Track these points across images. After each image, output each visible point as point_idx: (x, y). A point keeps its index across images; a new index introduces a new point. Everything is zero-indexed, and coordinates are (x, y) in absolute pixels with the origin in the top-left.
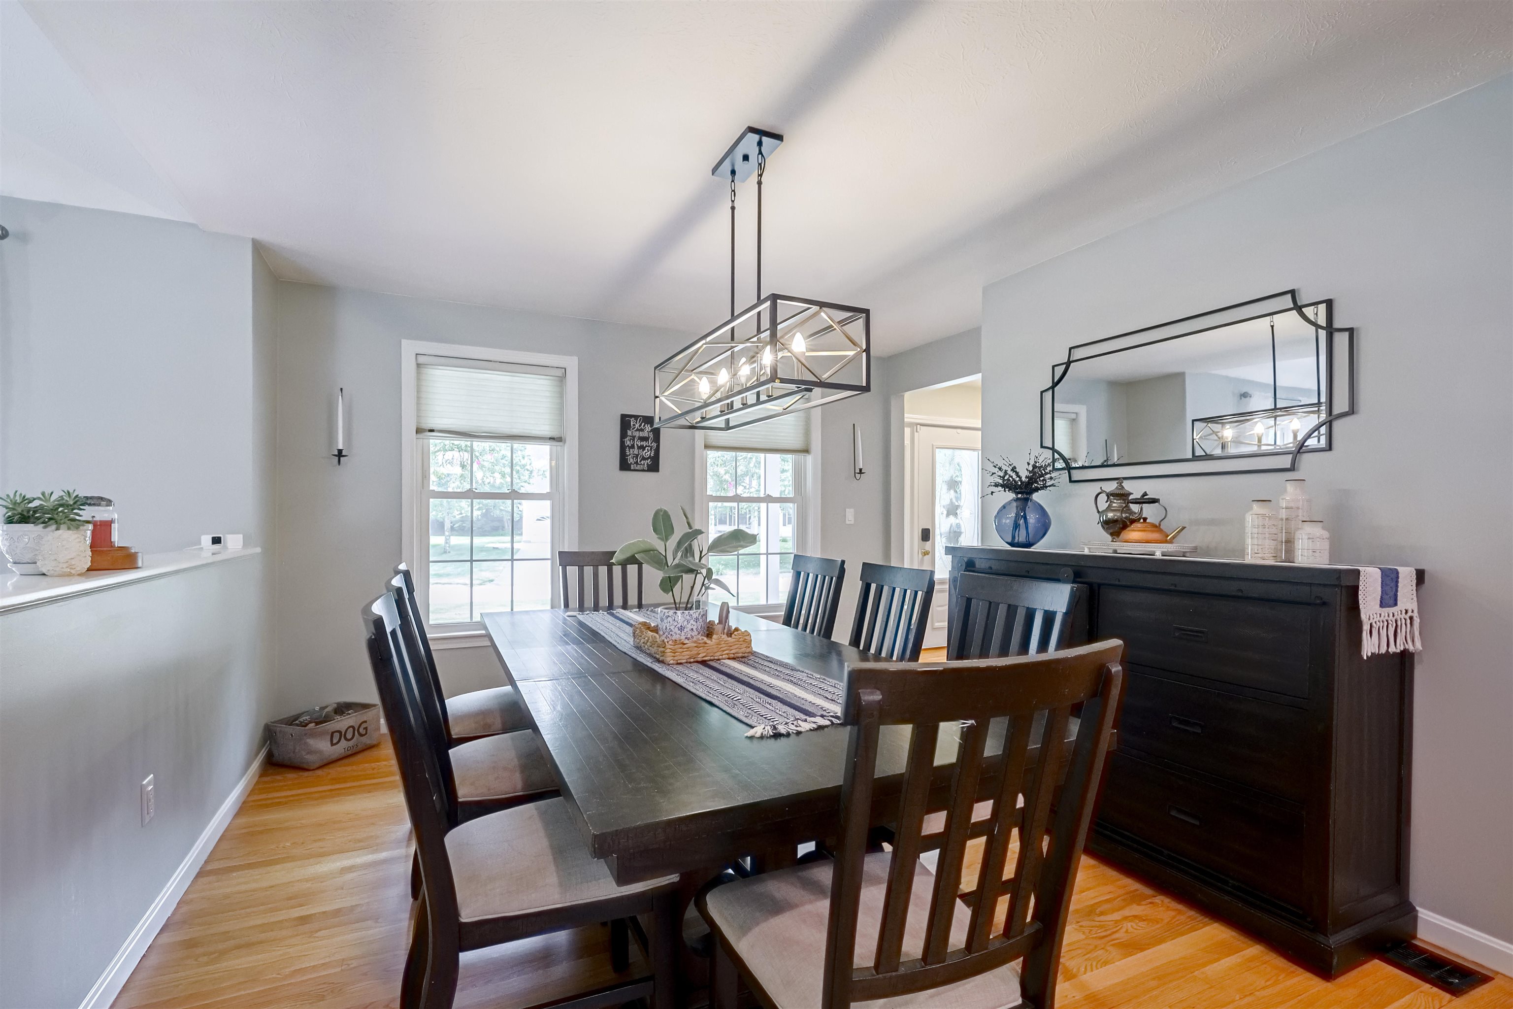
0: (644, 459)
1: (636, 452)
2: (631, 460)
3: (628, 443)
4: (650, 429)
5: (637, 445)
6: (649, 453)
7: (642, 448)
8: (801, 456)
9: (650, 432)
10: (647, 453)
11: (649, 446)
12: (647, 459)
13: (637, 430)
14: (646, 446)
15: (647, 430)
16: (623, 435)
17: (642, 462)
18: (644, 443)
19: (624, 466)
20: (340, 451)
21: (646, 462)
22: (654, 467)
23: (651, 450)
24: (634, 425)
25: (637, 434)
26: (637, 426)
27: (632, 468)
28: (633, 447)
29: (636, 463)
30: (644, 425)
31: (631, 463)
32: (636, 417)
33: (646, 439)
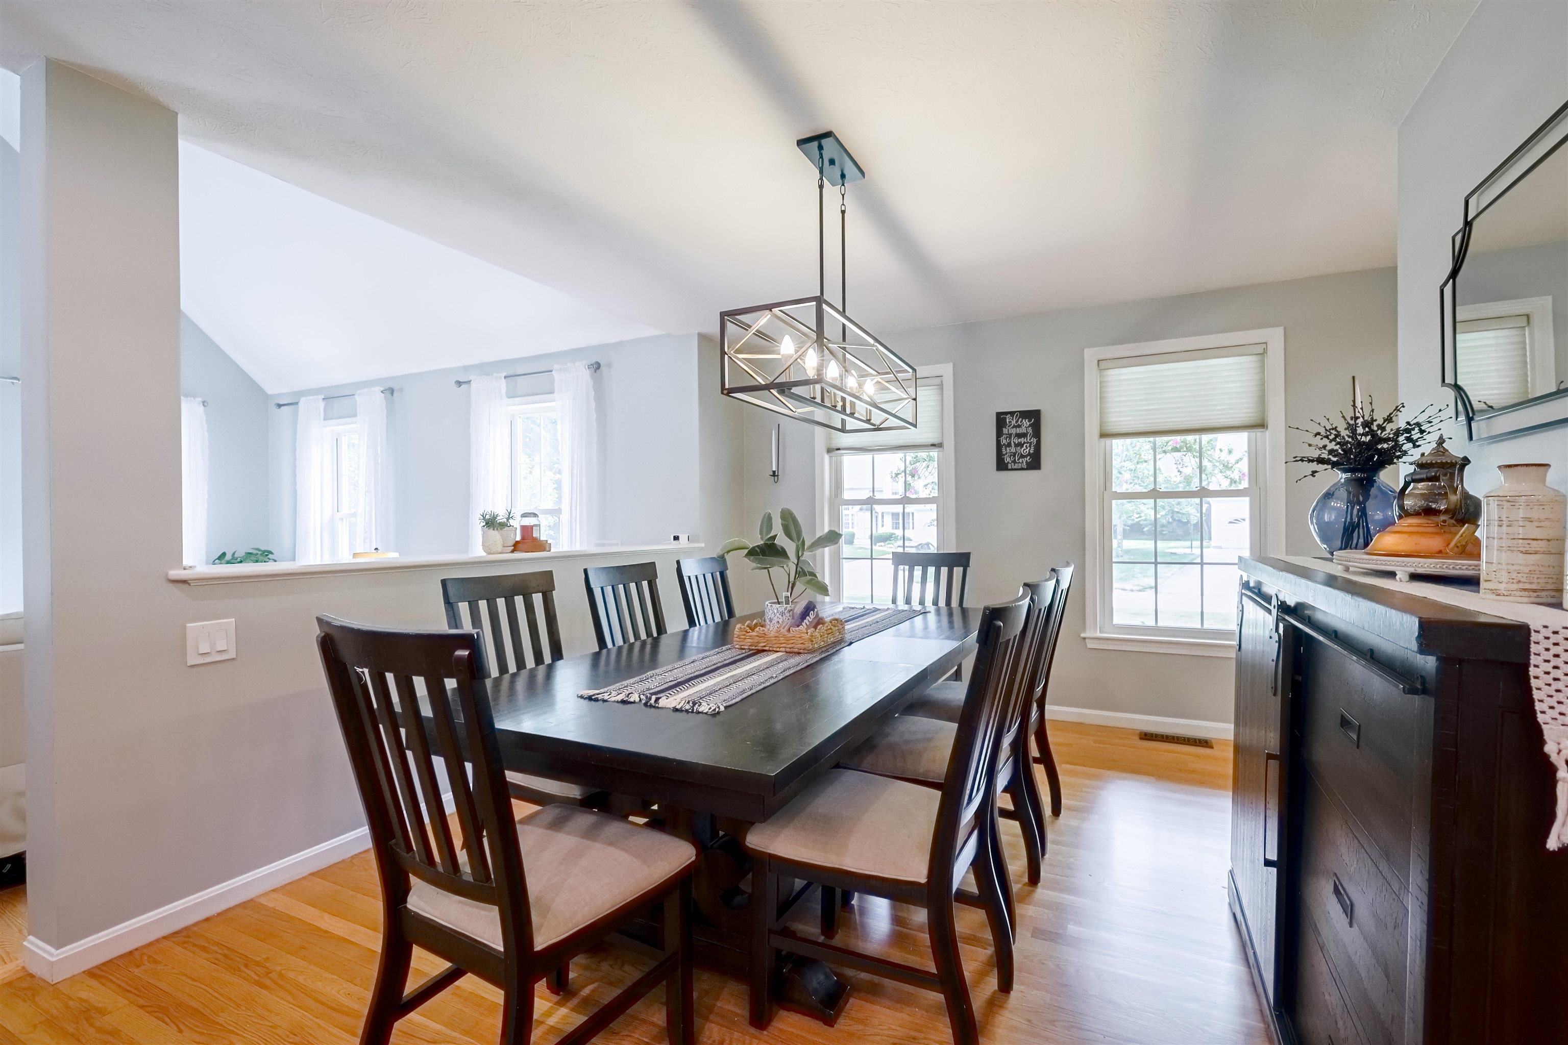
0: (1022, 456)
1: (1013, 450)
2: (1008, 459)
3: (1004, 441)
4: (1028, 423)
5: (1014, 443)
6: (1028, 450)
7: (1020, 445)
8: (1258, 433)
9: (1029, 427)
10: (1025, 450)
11: (1028, 443)
12: (1026, 456)
13: (1014, 427)
14: (1024, 443)
15: (1025, 425)
16: (999, 433)
17: (1021, 460)
18: (1022, 440)
19: (1001, 465)
20: (774, 472)
21: (1024, 460)
22: (1035, 463)
23: (1030, 446)
24: (1010, 422)
25: (1013, 431)
26: (1014, 422)
27: (1010, 467)
28: (1009, 445)
29: (1014, 462)
30: (1021, 422)
31: (1008, 463)
32: (1012, 413)
33: (1024, 435)
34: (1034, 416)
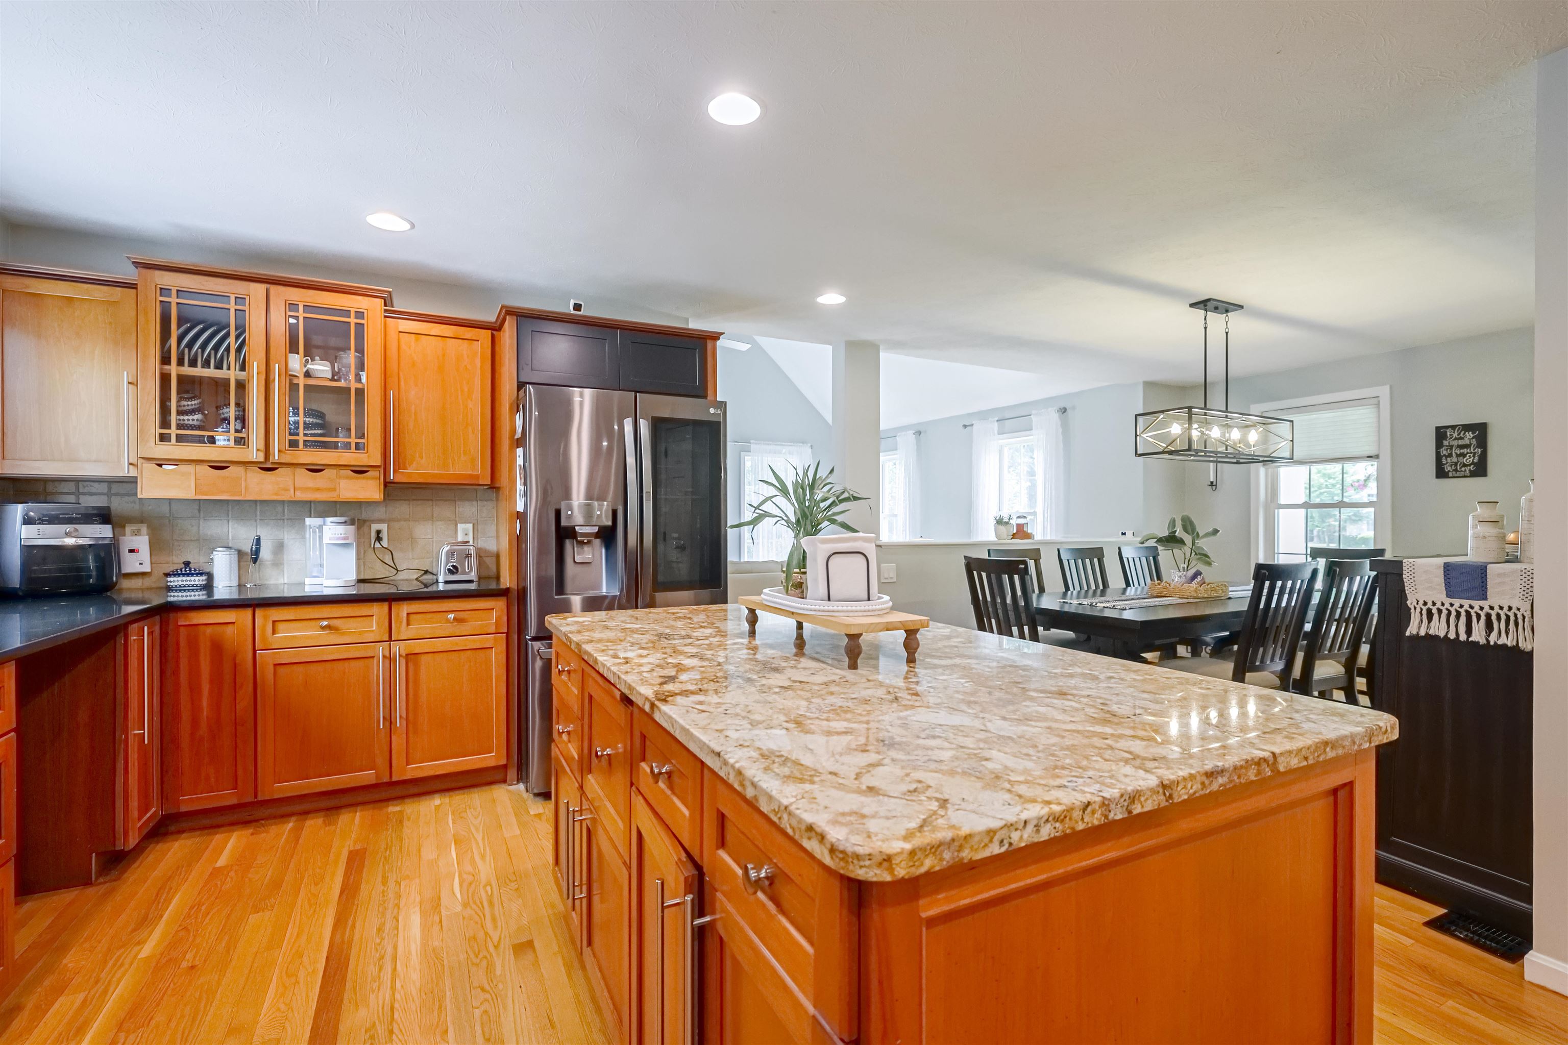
0: (1465, 465)
1: (1454, 459)
2: (1449, 468)
3: (1444, 452)
4: (1472, 436)
5: (1456, 453)
6: (1471, 459)
7: (1464, 455)
9: (1473, 438)
10: (1468, 460)
11: (1471, 453)
12: (1469, 465)
13: (1456, 439)
14: (1468, 453)
15: (1468, 437)
16: (1439, 445)
17: (1463, 469)
18: (1465, 451)
19: (1441, 473)
20: (1212, 483)
21: (1467, 469)
22: (1480, 470)
23: (1474, 456)
24: (1450, 435)
25: (1455, 443)
26: (1455, 435)
27: (1450, 474)
28: (1450, 455)
29: (1456, 470)
30: (1464, 434)
31: (1449, 471)
32: (1453, 427)
33: (1467, 446)
34: (1480, 431)
